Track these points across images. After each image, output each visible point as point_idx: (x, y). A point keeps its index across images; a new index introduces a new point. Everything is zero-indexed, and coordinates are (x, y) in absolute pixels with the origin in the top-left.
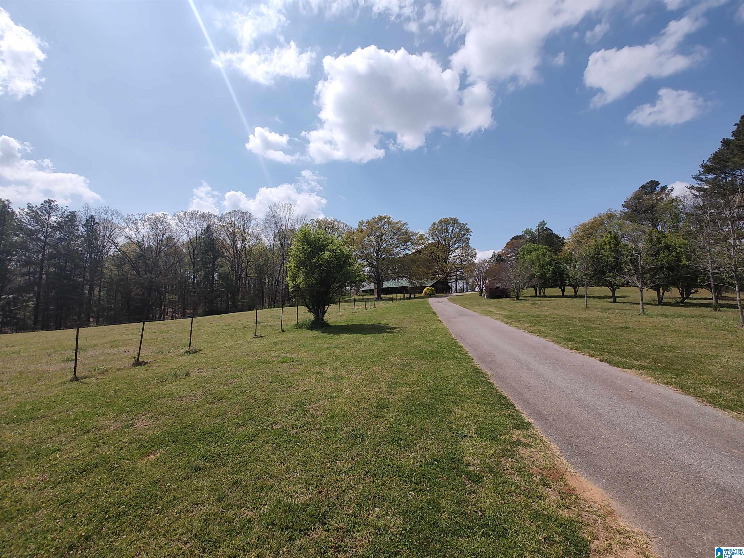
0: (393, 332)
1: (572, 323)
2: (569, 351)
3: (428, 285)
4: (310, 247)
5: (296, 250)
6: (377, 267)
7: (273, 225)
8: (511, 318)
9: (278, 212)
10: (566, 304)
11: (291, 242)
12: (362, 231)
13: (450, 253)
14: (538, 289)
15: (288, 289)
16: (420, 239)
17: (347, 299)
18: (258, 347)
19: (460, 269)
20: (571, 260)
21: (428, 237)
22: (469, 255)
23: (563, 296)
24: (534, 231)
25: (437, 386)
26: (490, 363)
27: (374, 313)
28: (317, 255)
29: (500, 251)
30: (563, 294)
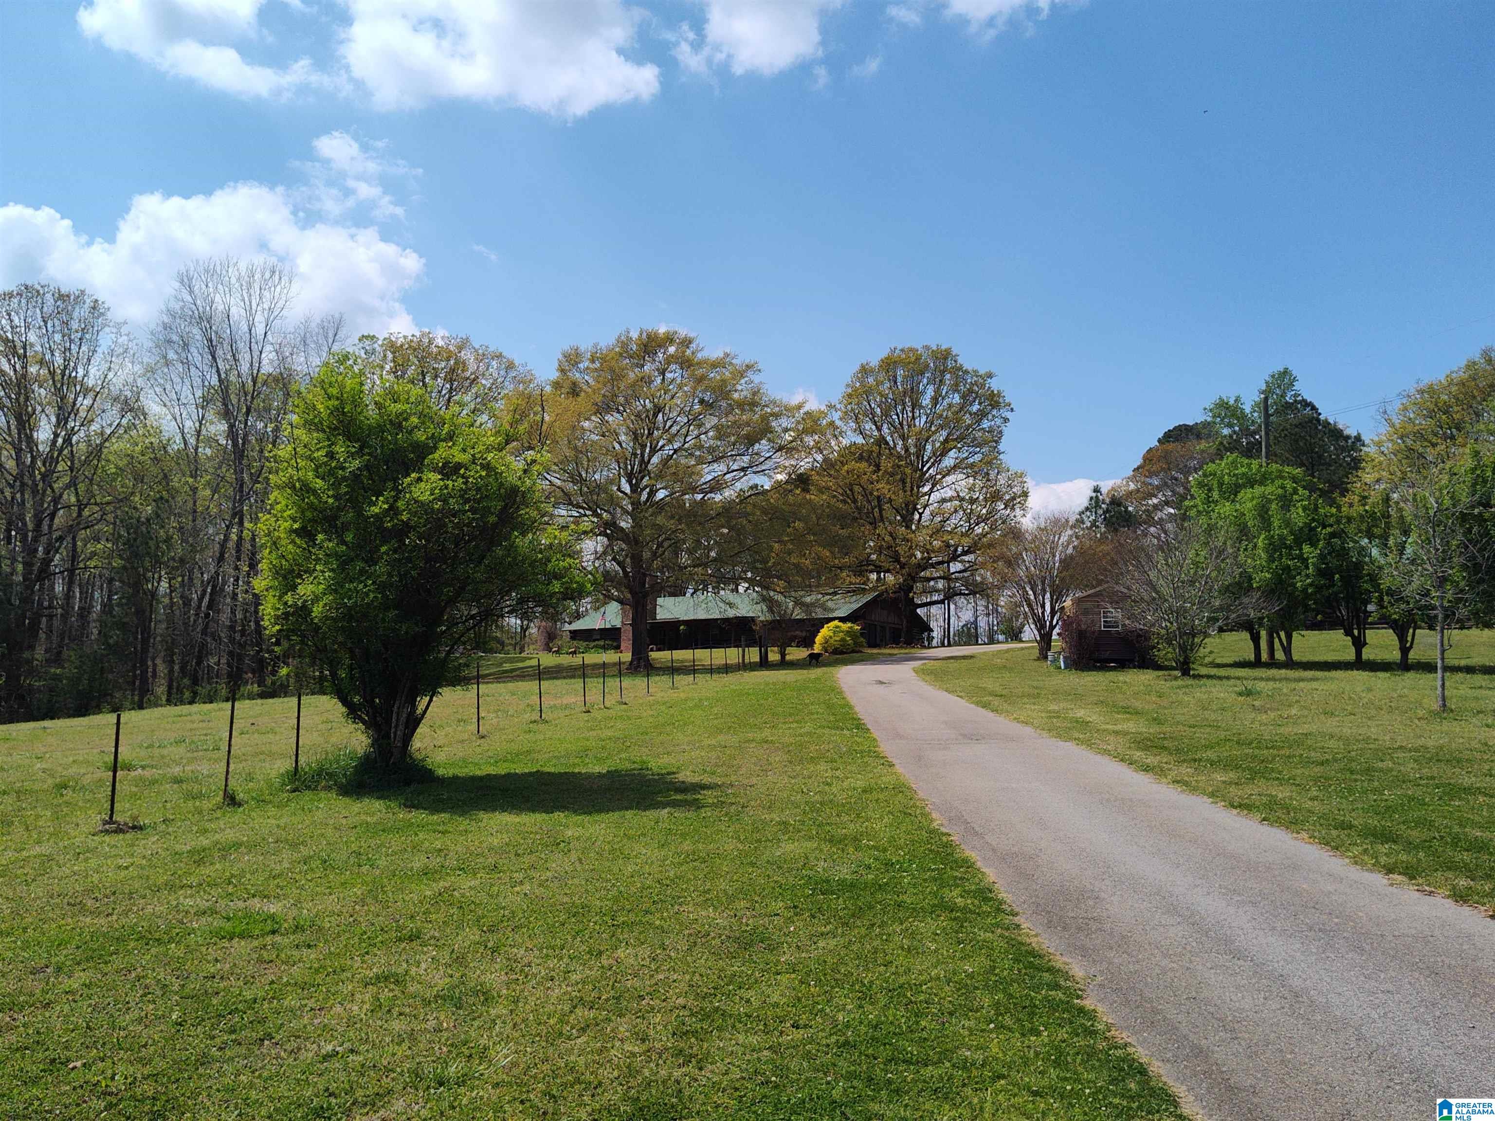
0: (696, 805)
1: (1391, 770)
2: (1379, 880)
3: (835, 615)
4: (360, 452)
5: (301, 463)
6: (632, 539)
7: (198, 355)
8: (1164, 748)
9: (218, 298)
10: (1370, 696)
11: (277, 430)
12: (574, 391)
13: (926, 489)
14: (1263, 634)
15: (257, 623)
16: (805, 431)
17: (507, 666)
18: (124, 873)
19: (965, 553)
20: (1388, 525)
21: (838, 423)
22: (1001, 499)
23: (1359, 664)
24: (1248, 410)
25: (876, 1026)
26: (1079, 929)
27: (619, 725)
28: (390, 484)
29: (1118, 481)
30: (1359, 653)
